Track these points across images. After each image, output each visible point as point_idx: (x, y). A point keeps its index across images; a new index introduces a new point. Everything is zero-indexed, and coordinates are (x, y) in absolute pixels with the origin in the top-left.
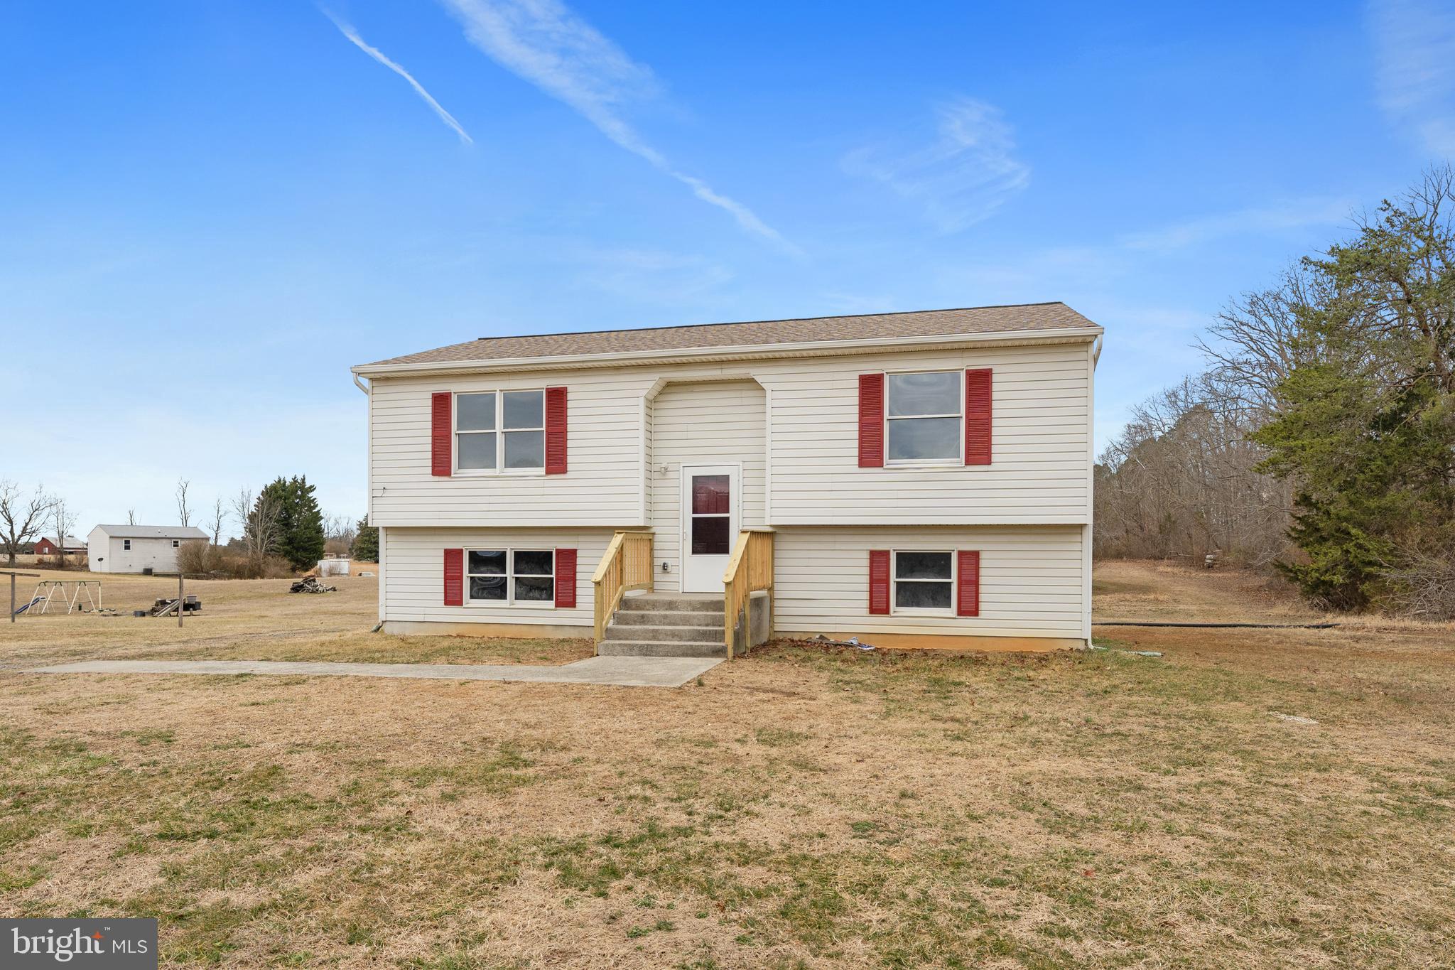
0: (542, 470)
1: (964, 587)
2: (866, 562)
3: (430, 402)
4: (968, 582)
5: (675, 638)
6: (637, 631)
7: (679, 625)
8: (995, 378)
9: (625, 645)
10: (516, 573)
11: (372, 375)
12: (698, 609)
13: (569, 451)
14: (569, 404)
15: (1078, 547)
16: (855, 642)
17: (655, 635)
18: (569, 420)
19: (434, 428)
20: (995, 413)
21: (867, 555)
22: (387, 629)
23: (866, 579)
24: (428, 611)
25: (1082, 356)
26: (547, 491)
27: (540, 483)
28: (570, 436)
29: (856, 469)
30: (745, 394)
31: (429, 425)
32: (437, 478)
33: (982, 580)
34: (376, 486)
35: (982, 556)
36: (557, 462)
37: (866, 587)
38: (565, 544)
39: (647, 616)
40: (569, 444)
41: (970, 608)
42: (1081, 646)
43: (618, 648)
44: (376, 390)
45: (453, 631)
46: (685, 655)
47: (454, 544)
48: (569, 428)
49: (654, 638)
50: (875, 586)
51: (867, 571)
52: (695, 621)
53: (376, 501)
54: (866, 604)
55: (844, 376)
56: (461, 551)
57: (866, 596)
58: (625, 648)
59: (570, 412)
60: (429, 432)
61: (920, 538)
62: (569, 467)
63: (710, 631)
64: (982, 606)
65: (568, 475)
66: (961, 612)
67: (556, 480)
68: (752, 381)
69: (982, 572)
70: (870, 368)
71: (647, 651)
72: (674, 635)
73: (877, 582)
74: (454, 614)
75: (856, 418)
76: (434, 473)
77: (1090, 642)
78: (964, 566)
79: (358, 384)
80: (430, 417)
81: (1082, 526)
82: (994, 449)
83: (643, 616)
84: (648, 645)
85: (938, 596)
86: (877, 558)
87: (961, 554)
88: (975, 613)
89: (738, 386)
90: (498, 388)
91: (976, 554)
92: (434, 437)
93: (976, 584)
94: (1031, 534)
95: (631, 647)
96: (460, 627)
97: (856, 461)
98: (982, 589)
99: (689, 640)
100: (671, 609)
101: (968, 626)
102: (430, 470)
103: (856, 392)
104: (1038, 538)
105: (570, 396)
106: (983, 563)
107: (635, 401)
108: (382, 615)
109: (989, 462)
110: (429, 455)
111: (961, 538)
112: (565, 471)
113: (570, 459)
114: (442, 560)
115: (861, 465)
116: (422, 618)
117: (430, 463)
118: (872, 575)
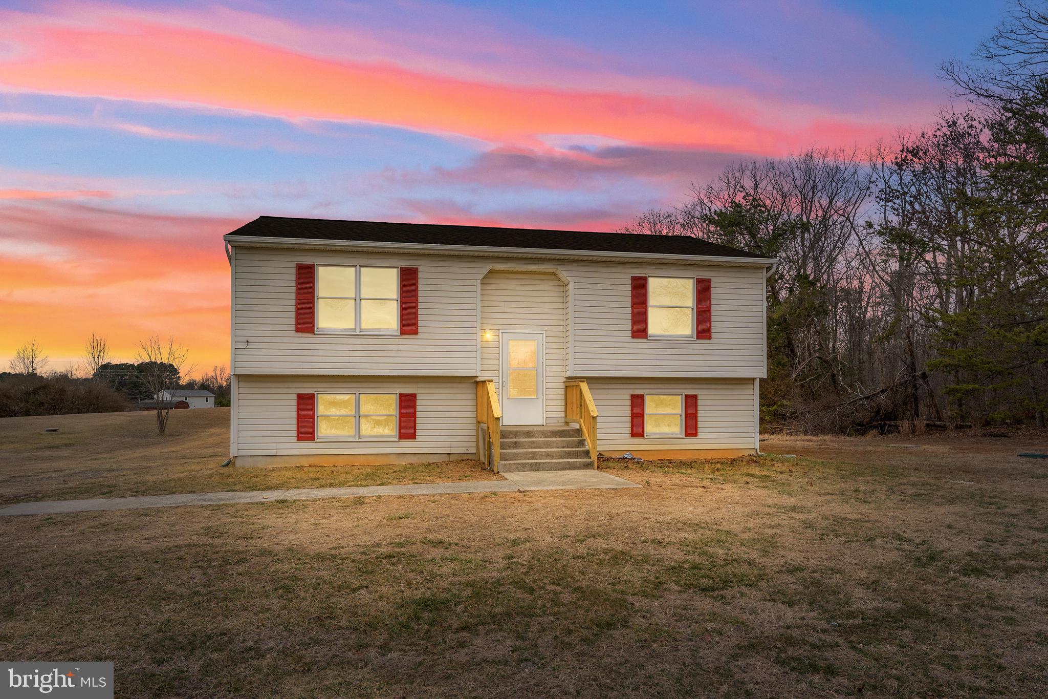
0: (397, 331)
1: (689, 418)
2: (629, 402)
3: (294, 271)
4: (691, 415)
5: (549, 457)
6: (520, 453)
7: (543, 448)
8: (713, 285)
9: (519, 464)
10: (362, 412)
11: (237, 244)
12: (549, 437)
13: (420, 318)
14: (420, 281)
15: (751, 392)
16: (628, 456)
17: (533, 456)
18: (420, 293)
19: (298, 292)
20: (713, 307)
21: (629, 397)
22: (239, 463)
23: (629, 414)
24: (280, 446)
25: (760, 275)
26: (401, 348)
27: (396, 341)
28: (420, 306)
29: (630, 339)
30: (546, 283)
31: (293, 290)
32: (300, 334)
33: (699, 413)
34: (238, 339)
35: (699, 397)
36: (410, 326)
37: (629, 419)
38: (407, 390)
39: (519, 442)
40: (420, 312)
41: (692, 431)
42: (753, 453)
43: (514, 467)
44: (239, 256)
45: (306, 462)
46: (564, 469)
47: (306, 389)
48: (420, 299)
49: (533, 458)
50: (635, 418)
51: (629, 408)
52: (555, 445)
53: (238, 352)
54: (629, 430)
55: (622, 276)
56: (314, 395)
57: (629, 425)
58: (519, 466)
59: (420, 287)
60: (294, 296)
61: (662, 386)
62: (420, 330)
63: (573, 451)
64: (699, 430)
65: (420, 336)
66: (687, 434)
67: (409, 340)
68: (554, 274)
69: (699, 408)
70: (639, 272)
71: (536, 468)
72: (548, 455)
73: (635, 415)
74: (306, 447)
75: (630, 305)
76: (297, 330)
77: (758, 451)
78: (689, 404)
79: (227, 251)
80: (294, 283)
81: (754, 379)
82: (713, 330)
83: (516, 443)
84: (536, 463)
85: (671, 424)
86: (635, 399)
87: (687, 396)
88: (695, 434)
89: (542, 277)
90: (358, 264)
91: (695, 397)
92: (298, 300)
93: (696, 415)
94: (726, 384)
95: (524, 465)
96: (312, 458)
97: (630, 334)
98: (699, 419)
99: (558, 458)
100: (529, 437)
101: (691, 443)
102: (293, 327)
103: (630, 288)
104: (730, 387)
105: (420, 275)
106: (699, 402)
107: (474, 283)
108: (233, 451)
109: (710, 338)
110: (293, 315)
111: (688, 386)
112: (416, 333)
113: (420, 324)
114: (295, 403)
115: (634, 336)
116: (274, 452)
117: (293, 321)
118: (632, 411)
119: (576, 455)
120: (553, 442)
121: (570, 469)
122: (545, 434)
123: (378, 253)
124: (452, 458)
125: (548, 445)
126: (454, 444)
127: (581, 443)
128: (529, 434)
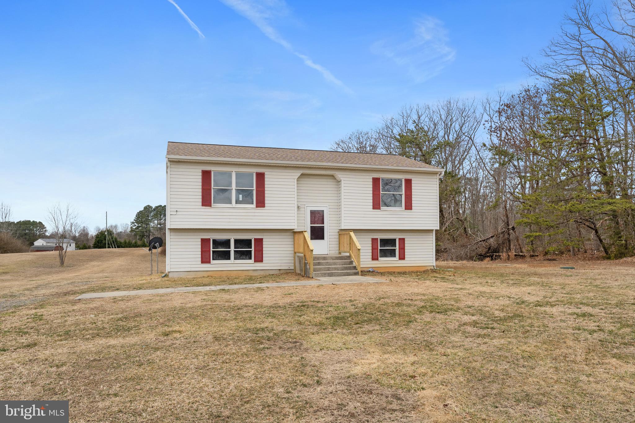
0: (254, 205)
1: (400, 250)
2: (371, 242)
3: (201, 174)
4: (402, 249)
7: (332, 265)
8: (413, 182)
9: (322, 273)
10: (235, 248)
11: (171, 160)
12: (335, 260)
13: (266, 199)
14: (266, 179)
15: (431, 237)
16: (371, 270)
17: (329, 269)
18: (266, 186)
19: (203, 185)
20: (413, 193)
21: (371, 240)
22: (171, 275)
23: (371, 248)
24: (192, 266)
25: (436, 177)
26: (256, 214)
27: (254, 211)
28: (266, 192)
29: (372, 210)
30: (329, 180)
31: (201, 184)
32: (204, 207)
33: (406, 248)
35: (406, 240)
36: (261, 203)
37: (371, 251)
38: (258, 236)
39: (321, 262)
40: (266, 195)
41: (402, 257)
42: (432, 268)
43: (320, 274)
44: (172, 166)
45: (206, 274)
46: (344, 275)
47: (206, 236)
48: (266, 189)
49: (328, 270)
50: (374, 251)
51: (371, 245)
52: (338, 264)
54: (371, 257)
55: (368, 177)
56: (210, 239)
57: (371, 254)
59: (266, 183)
60: (201, 187)
61: (387, 234)
62: (266, 205)
63: (348, 267)
64: (406, 256)
65: (266, 208)
66: (400, 259)
67: (260, 210)
68: (332, 176)
69: (406, 245)
70: (376, 175)
71: (331, 275)
72: (335, 269)
73: (374, 249)
74: (206, 267)
75: (372, 192)
76: (203, 205)
77: (435, 267)
78: (401, 243)
79: (167, 164)
80: (201, 180)
81: (432, 230)
82: (413, 205)
83: (319, 263)
85: (392, 253)
86: (374, 241)
87: (400, 239)
88: (404, 259)
89: (326, 177)
90: (234, 171)
91: (404, 239)
92: (203, 189)
93: (404, 249)
94: (419, 232)
95: (325, 274)
96: (209, 273)
97: (372, 207)
98: (406, 251)
100: (325, 260)
101: (402, 263)
102: (201, 204)
103: (371, 183)
104: (421, 234)
105: (266, 176)
106: (406, 242)
107: (293, 180)
108: (168, 269)
109: (411, 209)
110: (201, 197)
111: (399, 234)
112: (264, 206)
113: (266, 202)
114: (200, 243)
115: (374, 208)
116: (189, 270)
117: (201, 200)
118: (372, 247)
119: (350, 268)
120: (338, 262)
121: (347, 275)
122: (332, 258)
123: (245, 165)
124: (281, 272)
125: (335, 264)
126: (282, 265)
127: (351, 262)
128: (324, 258)
